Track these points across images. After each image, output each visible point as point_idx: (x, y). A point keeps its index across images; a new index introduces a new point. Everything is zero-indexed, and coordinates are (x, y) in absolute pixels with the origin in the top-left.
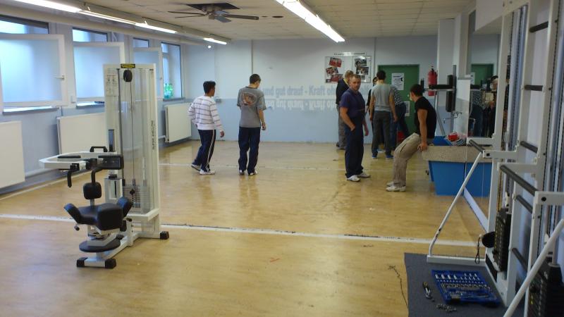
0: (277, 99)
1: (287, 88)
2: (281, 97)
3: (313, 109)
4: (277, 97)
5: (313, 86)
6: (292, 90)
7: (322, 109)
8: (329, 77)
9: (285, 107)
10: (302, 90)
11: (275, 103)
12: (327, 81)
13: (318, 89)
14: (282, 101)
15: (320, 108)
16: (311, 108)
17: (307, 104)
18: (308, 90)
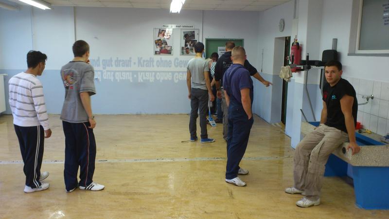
0: (104, 70)
1: (114, 59)
2: (108, 68)
3: (142, 81)
4: (104, 68)
5: (141, 58)
6: (120, 61)
7: (151, 81)
8: (158, 49)
9: (112, 79)
10: (130, 61)
11: (102, 76)
12: (156, 53)
13: (147, 61)
14: (109, 73)
15: (149, 80)
16: (140, 80)
17: (135, 76)
18: (137, 61)
